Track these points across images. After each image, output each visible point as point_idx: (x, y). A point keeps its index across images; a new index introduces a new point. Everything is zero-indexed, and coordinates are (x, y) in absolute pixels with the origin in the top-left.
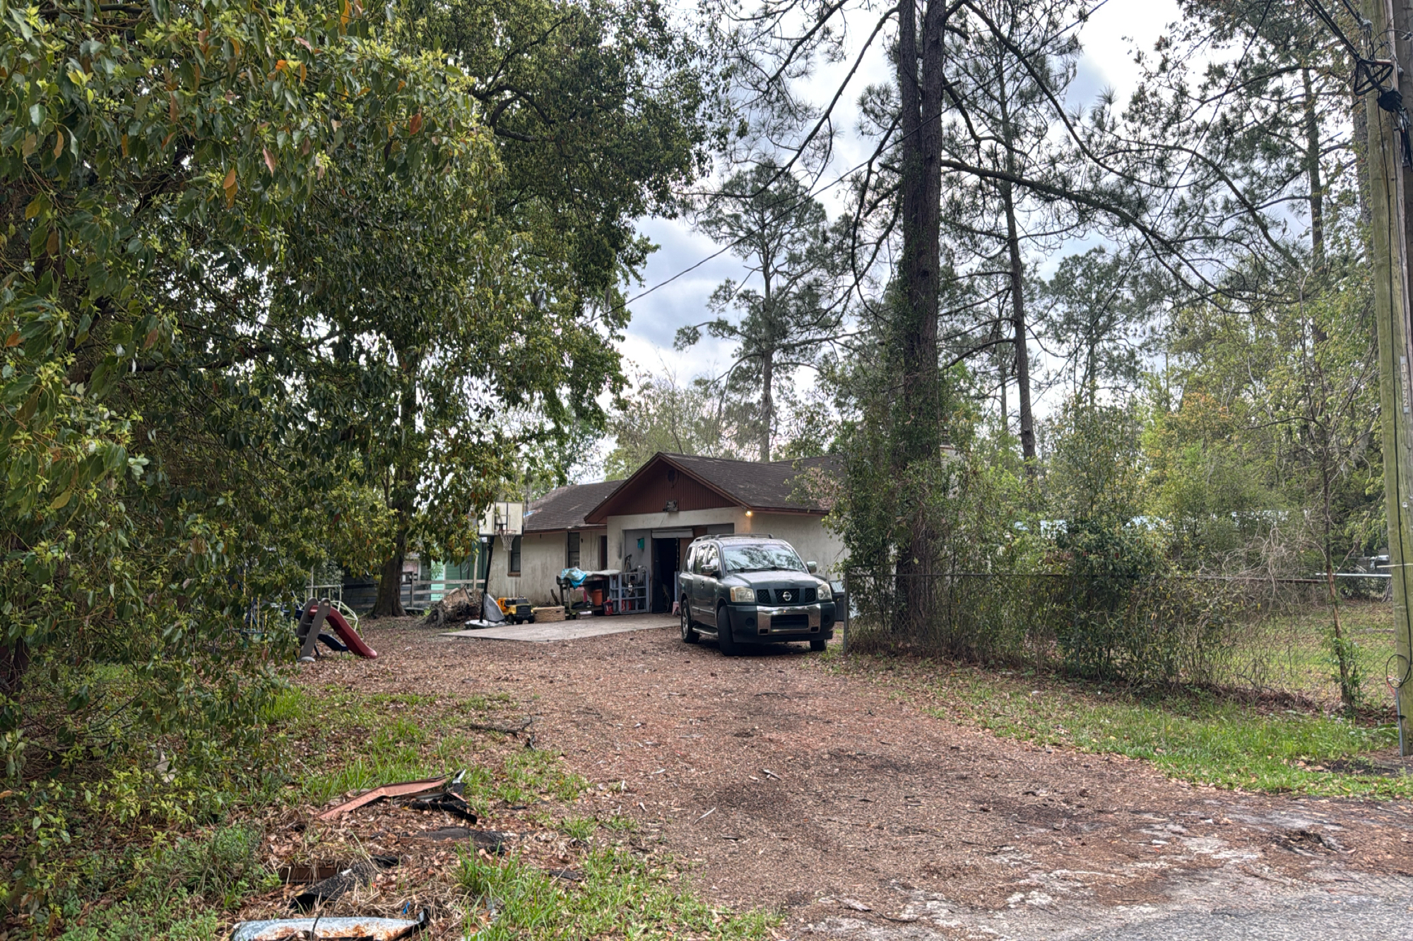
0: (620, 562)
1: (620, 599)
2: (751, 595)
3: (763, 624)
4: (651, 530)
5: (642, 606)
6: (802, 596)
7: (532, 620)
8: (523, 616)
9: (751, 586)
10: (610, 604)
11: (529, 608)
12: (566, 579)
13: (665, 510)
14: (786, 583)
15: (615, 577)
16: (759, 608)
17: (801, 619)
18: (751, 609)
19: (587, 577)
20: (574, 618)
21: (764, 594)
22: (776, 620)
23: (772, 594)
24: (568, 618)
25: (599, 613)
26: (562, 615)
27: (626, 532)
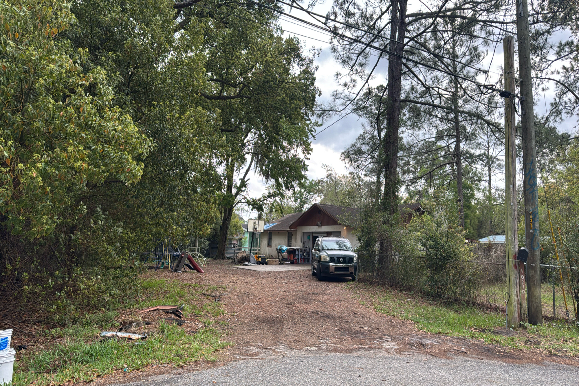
0: (301, 244)
1: (300, 258)
2: (328, 259)
3: (332, 269)
4: (312, 232)
5: (308, 261)
6: (347, 260)
7: (267, 264)
8: (263, 262)
9: (328, 255)
10: (296, 260)
11: (266, 259)
12: (280, 249)
13: (317, 225)
14: (341, 255)
15: (298, 249)
16: (330, 264)
17: (346, 269)
18: (327, 264)
19: (287, 249)
20: (282, 264)
21: (333, 259)
22: (337, 268)
23: (336, 259)
24: (280, 264)
25: (292, 263)
26: (277, 262)
27: (304, 233)
